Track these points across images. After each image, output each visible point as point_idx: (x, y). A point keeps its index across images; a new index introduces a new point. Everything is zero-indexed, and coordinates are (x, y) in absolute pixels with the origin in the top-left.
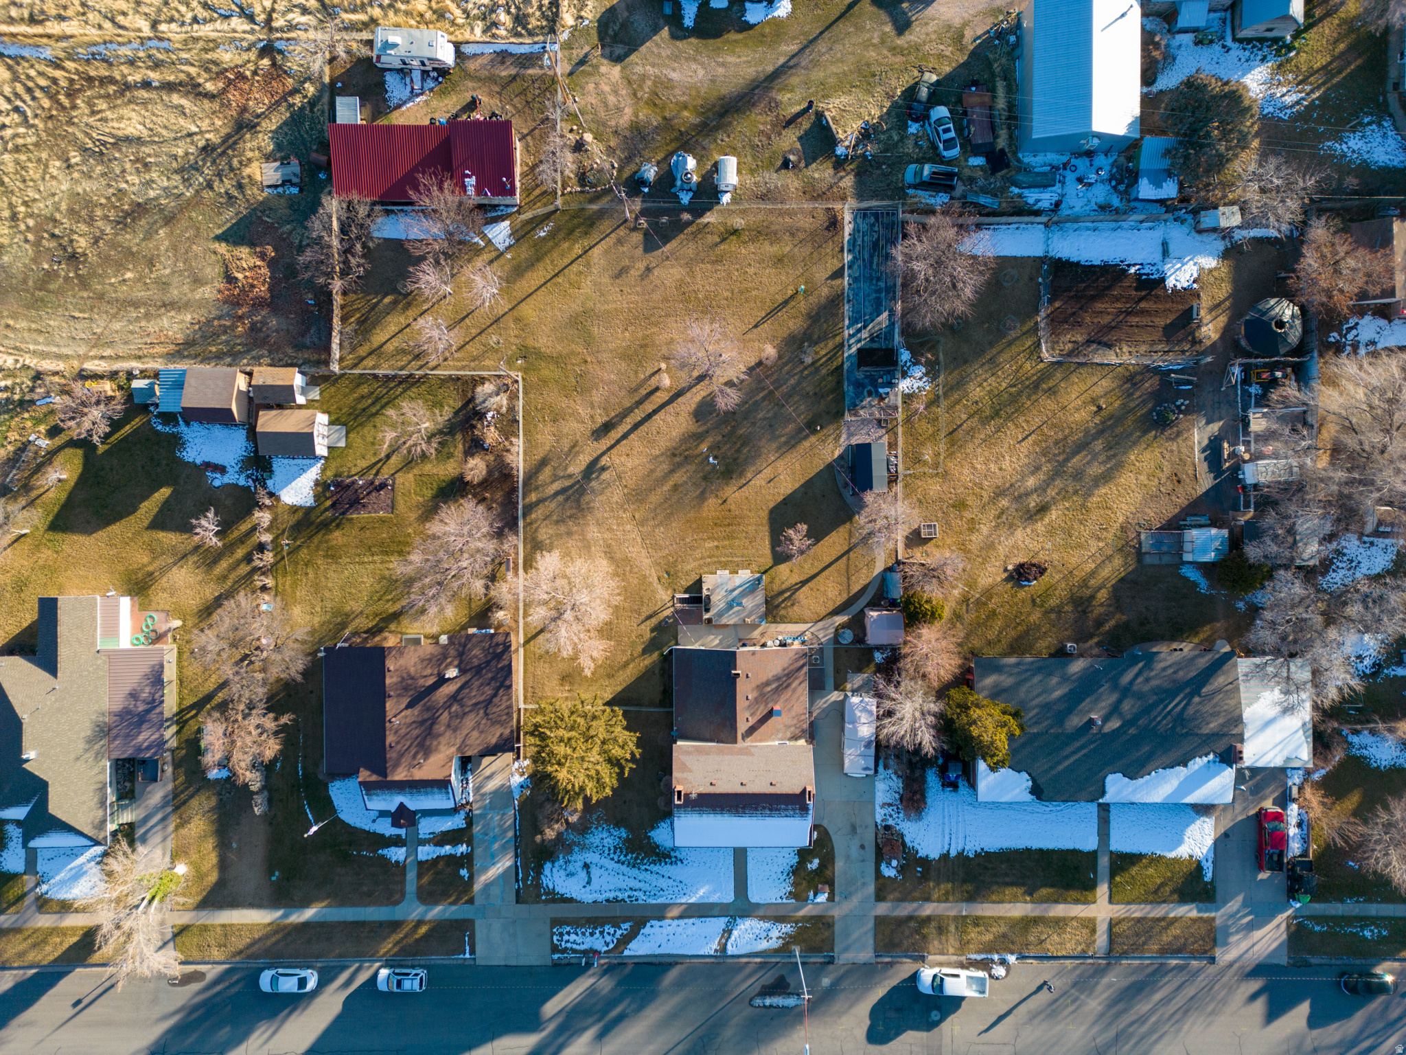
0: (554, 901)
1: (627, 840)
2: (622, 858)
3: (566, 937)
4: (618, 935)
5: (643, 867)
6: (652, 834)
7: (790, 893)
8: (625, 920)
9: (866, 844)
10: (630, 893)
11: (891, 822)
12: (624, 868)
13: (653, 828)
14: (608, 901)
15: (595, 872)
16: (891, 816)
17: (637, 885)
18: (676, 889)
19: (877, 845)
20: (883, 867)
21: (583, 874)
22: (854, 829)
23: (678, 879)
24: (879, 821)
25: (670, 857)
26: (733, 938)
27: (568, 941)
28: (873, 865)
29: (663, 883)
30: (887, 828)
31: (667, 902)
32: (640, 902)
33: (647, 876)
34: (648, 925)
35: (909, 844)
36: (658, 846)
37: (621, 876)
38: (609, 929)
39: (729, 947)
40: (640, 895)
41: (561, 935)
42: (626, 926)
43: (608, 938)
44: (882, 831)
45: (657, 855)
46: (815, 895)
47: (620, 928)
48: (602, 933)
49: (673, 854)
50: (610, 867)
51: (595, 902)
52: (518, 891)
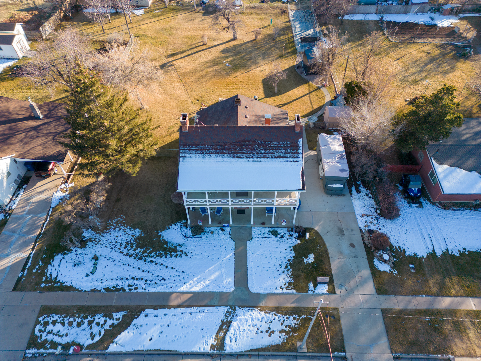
0: (51, 289)
1: (140, 238)
2: (131, 252)
3: (50, 327)
4: (107, 327)
5: (149, 259)
6: (163, 233)
7: (290, 283)
8: (118, 309)
9: (355, 243)
10: (131, 282)
11: (372, 227)
12: (131, 260)
13: (164, 229)
14: (107, 289)
15: (101, 263)
16: (372, 223)
17: (140, 274)
18: (177, 279)
19: (365, 245)
20: (376, 262)
21: (90, 266)
22: (341, 232)
23: (181, 269)
24: (362, 227)
25: (176, 251)
26: (232, 330)
27: (50, 332)
28: (366, 261)
29: (165, 273)
30: (371, 232)
31: (167, 290)
32: (140, 290)
33: (152, 266)
34: (143, 314)
35: (394, 245)
36: (166, 243)
37: (126, 267)
38: (100, 319)
39: (227, 341)
40: (141, 283)
41: (46, 324)
42: (118, 315)
43: (96, 329)
44: (367, 235)
45: (165, 249)
46: (315, 286)
47: (111, 317)
48: (90, 323)
49: (179, 248)
50: (117, 259)
51: (93, 290)
52: (19, 279)
